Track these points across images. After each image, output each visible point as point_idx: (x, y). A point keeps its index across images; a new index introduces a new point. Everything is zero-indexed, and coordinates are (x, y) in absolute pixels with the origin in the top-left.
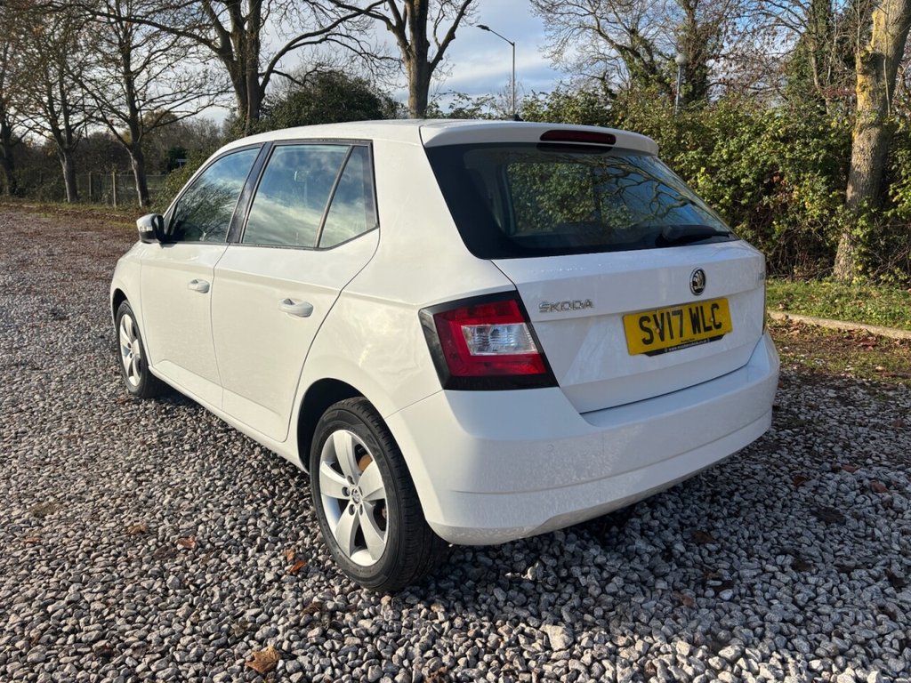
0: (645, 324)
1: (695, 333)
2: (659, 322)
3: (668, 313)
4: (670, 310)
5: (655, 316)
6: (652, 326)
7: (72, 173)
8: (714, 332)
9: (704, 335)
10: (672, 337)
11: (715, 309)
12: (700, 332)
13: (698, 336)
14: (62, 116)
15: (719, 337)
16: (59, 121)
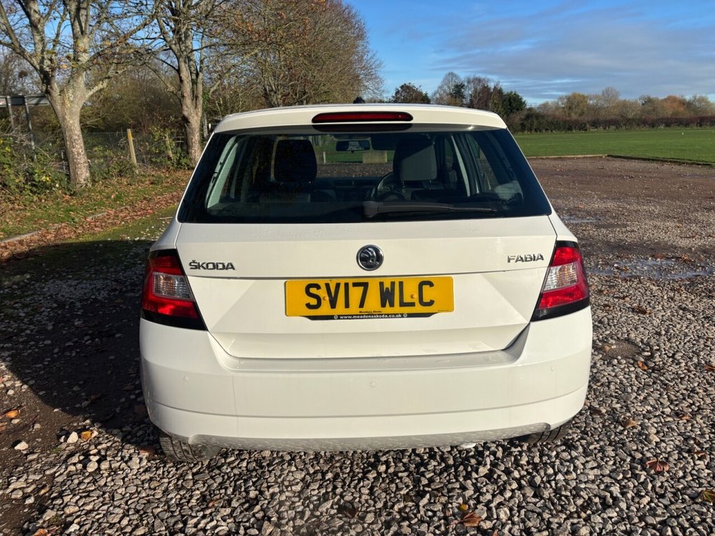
0: (313, 290)
1: (383, 305)
2: (333, 290)
3: (347, 285)
4: (350, 282)
5: (327, 285)
6: (322, 293)
8: (419, 308)
9: (397, 309)
10: (347, 306)
11: (426, 288)
12: (392, 305)
13: (388, 309)
15: (428, 315)
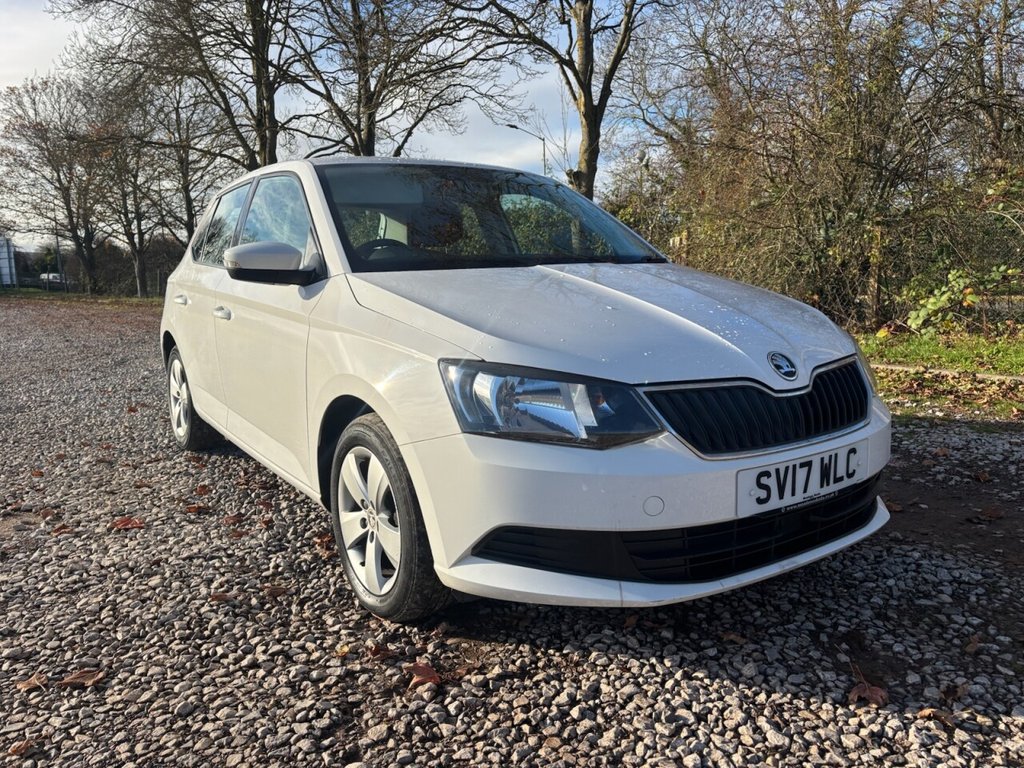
7: (142, 272)
14: (135, 222)
16: (133, 227)
